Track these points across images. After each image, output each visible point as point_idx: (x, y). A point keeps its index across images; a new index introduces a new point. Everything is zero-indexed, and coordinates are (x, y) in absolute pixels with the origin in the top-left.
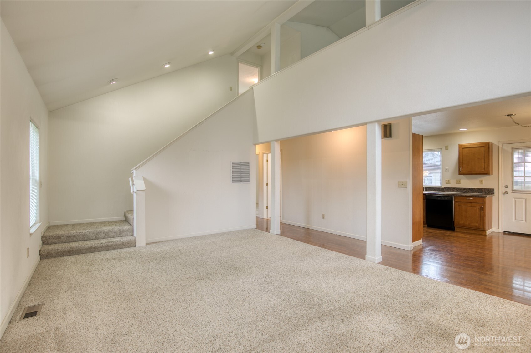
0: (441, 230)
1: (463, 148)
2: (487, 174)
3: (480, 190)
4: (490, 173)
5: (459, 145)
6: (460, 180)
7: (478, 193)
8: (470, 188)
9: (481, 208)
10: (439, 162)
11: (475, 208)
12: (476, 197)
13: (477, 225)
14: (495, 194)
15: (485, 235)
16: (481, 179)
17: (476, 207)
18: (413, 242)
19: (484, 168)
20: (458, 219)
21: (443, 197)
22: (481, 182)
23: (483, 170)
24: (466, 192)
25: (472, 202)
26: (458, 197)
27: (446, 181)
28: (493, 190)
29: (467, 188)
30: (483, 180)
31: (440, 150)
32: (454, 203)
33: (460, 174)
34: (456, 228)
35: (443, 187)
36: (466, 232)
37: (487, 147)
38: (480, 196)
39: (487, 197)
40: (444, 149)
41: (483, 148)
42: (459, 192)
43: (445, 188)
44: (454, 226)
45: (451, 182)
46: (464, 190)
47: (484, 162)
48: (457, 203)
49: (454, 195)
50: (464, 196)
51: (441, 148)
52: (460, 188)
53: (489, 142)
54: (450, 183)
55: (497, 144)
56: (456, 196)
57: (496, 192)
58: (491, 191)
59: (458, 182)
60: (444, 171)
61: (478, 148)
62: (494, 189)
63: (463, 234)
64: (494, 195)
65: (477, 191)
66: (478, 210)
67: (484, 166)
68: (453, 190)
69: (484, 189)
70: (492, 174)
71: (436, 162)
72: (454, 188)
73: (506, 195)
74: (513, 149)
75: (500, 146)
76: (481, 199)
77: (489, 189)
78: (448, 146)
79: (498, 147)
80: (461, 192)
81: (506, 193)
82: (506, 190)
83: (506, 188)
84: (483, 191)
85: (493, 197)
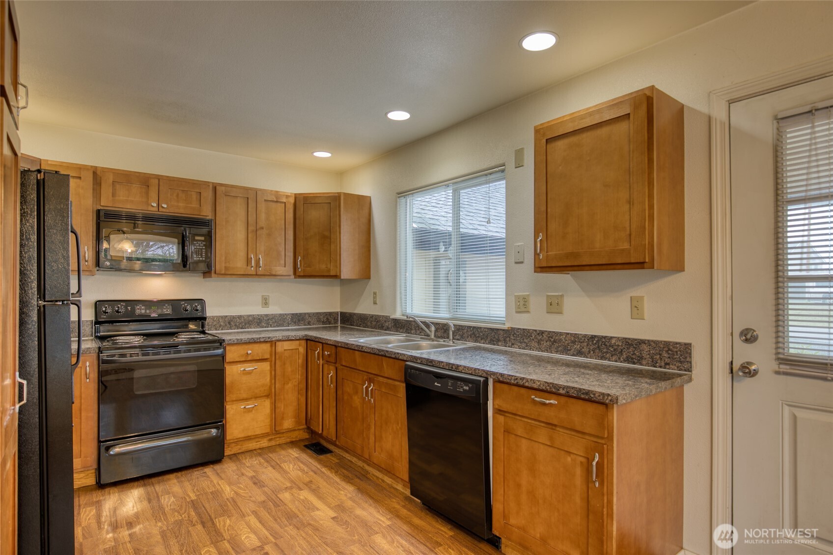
1: (548, 141)
2: (640, 265)
3: (631, 349)
5: (535, 127)
6: (562, 296)
7: (625, 361)
8: (593, 337)
9: (589, 461)
11: (567, 460)
14: (695, 373)
16: (637, 292)
17: (569, 453)
19: (630, 235)
21: (450, 382)
22: (636, 308)
23: (626, 246)
24: (580, 353)
25: (555, 420)
26: (505, 387)
27: (517, 297)
28: (686, 349)
29: (585, 336)
30: (645, 298)
32: (493, 415)
33: (538, 267)
35: (506, 326)
40: (511, 164)
41: (623, 126)
42: (556, 351)
44: (496, 530)
45: (532, 303)
46: (574, 342)
47: (630, 203)
48: (501, 419)
50: (523, 386)
51: (501, 162)
52: (561, 334)
53: (652, 88)
54: (528, 312)
55: (702, 107)
56: (502, 381)
57: (699, 358)
58: (677, 358)
59: (554, 306)
61: (605, 131)
62: (690, 344)
64: (690, 380)
65: (621, 352)
66: (579, 472)
67: (627, 225)
68: (539, 342)
70: (679, 267)
72: (542, 333)
73: (745, 385)
74: (782, 120)
75: (719, 113)
76: (591, 408)
77: (667, 344)
78: (522, 149)
79: (710, 118)
80: (566, 350)
81: (747, 371)
82: (746, 353)
83: (747, 341)
84: (645, 354)
85: (687, 388)
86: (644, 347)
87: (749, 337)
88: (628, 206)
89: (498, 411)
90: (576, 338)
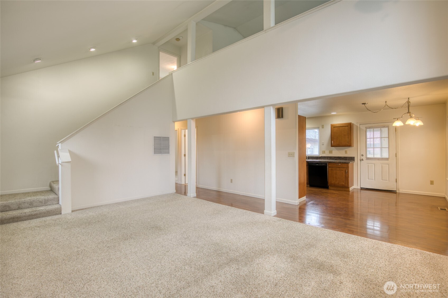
0: (319, 188)
1: (334, 127)
2: (350, 146)
3: (345, 158)
4: (352, 146)
5: (330, 124)
6: (332, 151)
8: (338, 157)
9: (346, 171)
10: (317, 138)
11: (342, 171)
12: (343, 163)
13: (344, 183)
15: (349, 191)
16: (346, 150)
18: (299, 198)
20: (331, 179)
21: (320, 164)
22: (346, 152)
23: (347, 143)
24: (336, 160)
25: (340, 167)
26: (331, 163)
27: (322, 151)
28: (354, 158)
29: (337, 157)
30: (348, 151)
31: (318, 128)
32: (328, 168)
33: (332, 146)
34: (329, 187)
35: (320, 156)
36: (336, 189)
37: (350, 126)
38: (346, 162)
39: (350, 163)
40: (321, 127)
41: (347, 127)
42: (331, 160)
43: (321, 157)
44: (328, 185)
45: (326, 152)
46: (335, 158)
47: (348, 138)
48: (330, 168)
49: (328, 162)
50: (335, 163)
52: (332, 157)
53: (351, 123)
55: (356, 124)
56: (330, 163)
57: (356, 159)
58: (352, 159)
59: (331, 152)
60: (321, 144)
61: (344, 127)
63: (334, 191)
64: (354, 162)
65: (343, 159)
66: (344, 173)
67: (348, 141)
68: (327, 158)
69: (348, 157)
70: (353, 146)
71: (315, 137)
72: (328, 157)
73: (362, 162)
74: (366, 128)
75: (358, 126)
76: (346, 164)
77: (351, 157)
78: (323, 125)
79: (357, 126)
80: (333, 159)
81: (362, 160)
82: (362, 158)
83: (362, 156)
84: (348, 159)
85: (354, 163)
86: (348, 158)
87: (362, 155)
88: (347, 138)
89: (329, 167)
90: (335, 157)
